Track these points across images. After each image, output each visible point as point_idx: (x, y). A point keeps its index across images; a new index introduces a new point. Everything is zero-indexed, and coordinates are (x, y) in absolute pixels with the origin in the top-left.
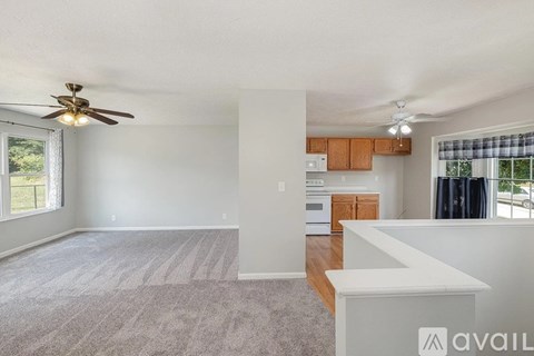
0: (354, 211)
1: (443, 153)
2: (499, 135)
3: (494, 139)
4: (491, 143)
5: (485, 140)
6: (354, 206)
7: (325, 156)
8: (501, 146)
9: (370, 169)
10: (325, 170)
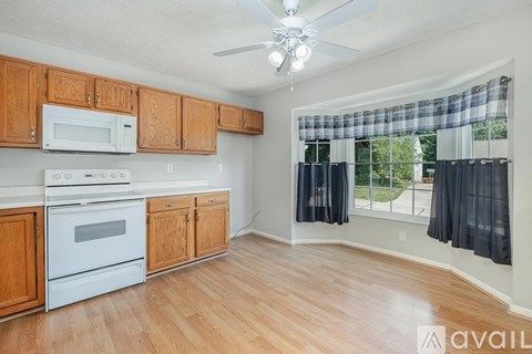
0: (191, 223)
1: (304, 131)
2: (361, 111)
3: (356, 115)
4: (352, 120)
5: (346, 117)
6: (191, 216)
7: (132, 120)
8: (365, 123)
9: (214, 152)
10: (133, 149)
